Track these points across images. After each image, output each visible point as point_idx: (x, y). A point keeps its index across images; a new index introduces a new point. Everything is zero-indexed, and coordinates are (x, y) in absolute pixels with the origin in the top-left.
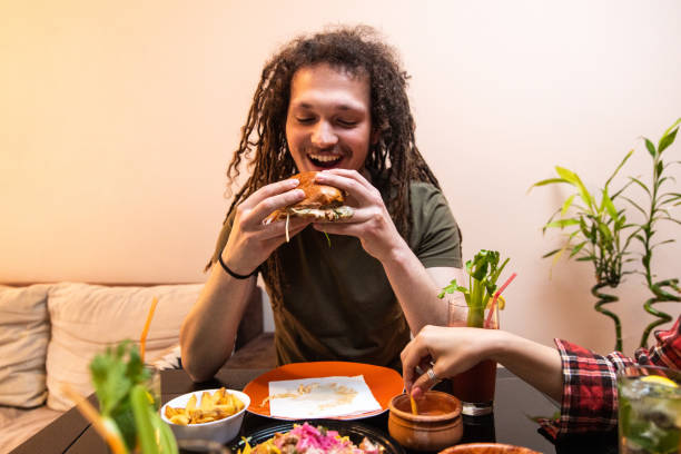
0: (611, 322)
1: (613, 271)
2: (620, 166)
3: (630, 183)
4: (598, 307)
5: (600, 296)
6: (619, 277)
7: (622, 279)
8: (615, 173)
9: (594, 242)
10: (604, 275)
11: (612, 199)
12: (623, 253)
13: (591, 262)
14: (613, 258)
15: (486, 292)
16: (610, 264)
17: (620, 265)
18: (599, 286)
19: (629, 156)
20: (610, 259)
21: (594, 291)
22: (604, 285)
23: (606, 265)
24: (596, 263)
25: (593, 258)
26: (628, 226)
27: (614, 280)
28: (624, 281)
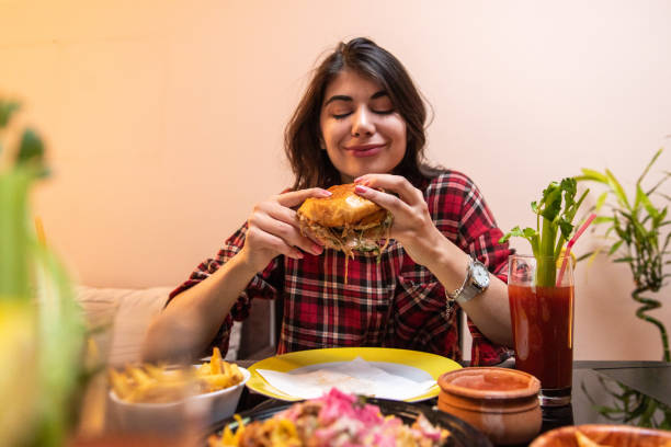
0: (657, 331)
1: (653, 275)
2: (651, 164)
3: (665, 179)
4: (640, 313)
5: (642, 301)
6: (660, 280)
7: (664, 282)
8: (646, 171)
9: (629, 242)
10: (643, 277)
11: (648, 194)
12: (663, 253)
13: (626, 265)
14: (653, 258)
15: (559, 233)
16: (650, 265)
17: (660, 266)
18: (640, 290)
19: (658, 154)
20: (650, 259)
21: (635, 295)
22: (645, 289)
23: (646, 266)
24: (632, 266)
25: (629, 259)
26: (667, 223)
27: (655, 284)
28: (666, 284)
